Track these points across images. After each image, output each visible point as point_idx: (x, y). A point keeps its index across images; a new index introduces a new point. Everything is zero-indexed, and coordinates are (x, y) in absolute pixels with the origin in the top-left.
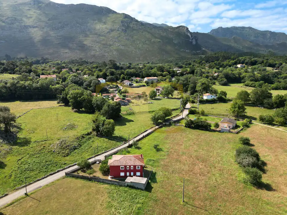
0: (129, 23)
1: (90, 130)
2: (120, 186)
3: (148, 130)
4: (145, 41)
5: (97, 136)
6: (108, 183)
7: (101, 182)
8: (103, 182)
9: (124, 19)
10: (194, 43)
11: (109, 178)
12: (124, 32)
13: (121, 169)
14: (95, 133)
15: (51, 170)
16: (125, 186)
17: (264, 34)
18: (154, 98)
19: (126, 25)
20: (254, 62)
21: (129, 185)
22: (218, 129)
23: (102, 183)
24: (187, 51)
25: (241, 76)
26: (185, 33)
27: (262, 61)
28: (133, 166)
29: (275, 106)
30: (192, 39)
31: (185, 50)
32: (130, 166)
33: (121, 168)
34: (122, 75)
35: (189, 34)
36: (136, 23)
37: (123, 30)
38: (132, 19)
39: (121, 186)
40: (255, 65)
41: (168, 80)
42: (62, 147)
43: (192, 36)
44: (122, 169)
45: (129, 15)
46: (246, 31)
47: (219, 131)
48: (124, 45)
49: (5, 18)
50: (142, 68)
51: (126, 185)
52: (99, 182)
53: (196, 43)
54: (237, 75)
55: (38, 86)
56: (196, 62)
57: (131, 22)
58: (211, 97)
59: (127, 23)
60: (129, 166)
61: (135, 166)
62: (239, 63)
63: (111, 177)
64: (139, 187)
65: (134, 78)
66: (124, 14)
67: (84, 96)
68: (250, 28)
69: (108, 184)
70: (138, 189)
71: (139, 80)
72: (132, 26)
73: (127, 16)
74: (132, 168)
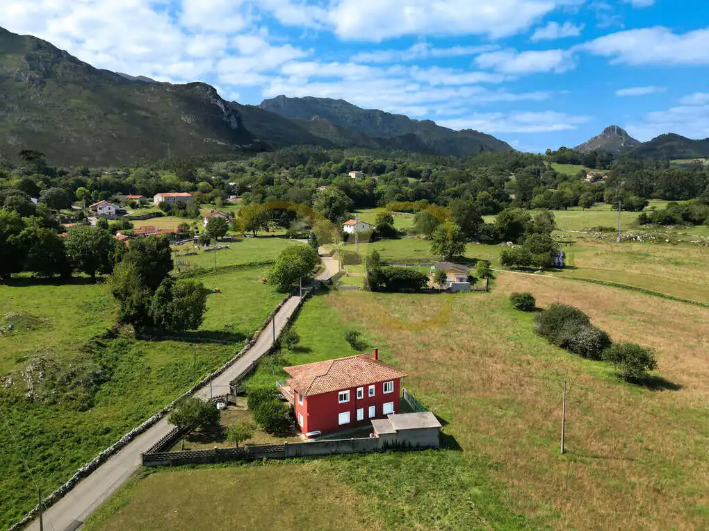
0: (50, 64)
1: (110, 324)
2: (361, 453)
3: (280, 307)
4: (106, 114)
5: (138, 338)
7: (292, 458)
9: (34, 50)
10: (234, 125)
11: (305, 440)
12: (37, 86)
13: (339, 402)
14: (129, 329)
15: (72, 461)
16: (376, 450)
17: (372, 115)
18: (219, 238)
19: (43, 69)
20: (379, 167)
21: (390, 443)
22: (445, 288)
24: (219, 143)
25: (375, 192)
26: (210, 102)
27: (393, 165)
28: (372, 387)
29: (501, 236)
30: (229, 116)
31: (214, 141)
32: (366, 387)
33: (342, 399)
34: (82, 188)
35: (219, 104)
36: (72, 64)
37: (33, 80)
38: (60, 54)
39: (363, 453)
40: (384, 172)
41: (218, 200)
42: (53, 378)
43: (227, 109)
44: (344, 401)
45: (48, 43)
46: (336, 107)
47: (449, 291)
48: (39, 121)
50: (124, 175)
51: (380, 445)
52: (283, 458)
53: (238, 126)
54: (367, 191)
56: (256, 166)
57: (56, 61)
59: (45, 62)
60: (362, 389)
61: (379, 385)
62: (352, 170)
64: (424, 441)
65: (120, 197)
68: (343, 103)
69: (316, 457)
70: (419, 448)
71: (137, 202)
72: (59, 71)
73: (43, 44)
74: (371, 393)
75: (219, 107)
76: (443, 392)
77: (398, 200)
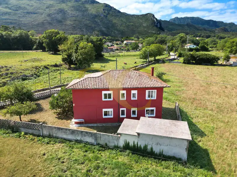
5: (69, 69)
6: (65, 139)
7: (44, 137)
8: (50, 136)
9: (105, 7)
10: (159, 26)
11: (72, 124)
13: (103, 99)
14: (67, 66)
16: (117, 148)
19: (107, 12)
20: (208, 36)
21: (131, 144)
22: (228, 64)
23: (46, 140)
26: (152, 19)
28: (135, 92)
30: (157, 23)
31: (152, 31)
33: (105, 98)
35: (154, 19)
36: (114, 11)
37: (104, 16)
38: (111, 8)
43: (157, 21)
44: (108, 99)
46: (195, 20)
47: (231, 65)
48: (105, 27)
49: (11, 6)
51: (121, 143)
52: (38, 136)
55: (16, 36)
57: (110, 10)
58: (193, 46)
59: (108, 10)
60: (125, 92)
61: (142, 91)
62: (197, 37)
63: (77, 121)
65: (115, 42)
66: (105, 4)
67: (60, 35)
69: (64, 141)
70: (161, 157)
71: (119, 43)
72: (111, 13)
73: (108, 5)
74: (134, 96)
75: (154, 21)
76: (212, 110)
77: (213, 44)
